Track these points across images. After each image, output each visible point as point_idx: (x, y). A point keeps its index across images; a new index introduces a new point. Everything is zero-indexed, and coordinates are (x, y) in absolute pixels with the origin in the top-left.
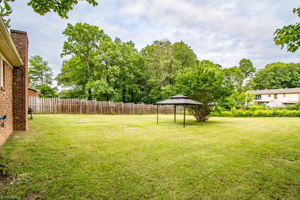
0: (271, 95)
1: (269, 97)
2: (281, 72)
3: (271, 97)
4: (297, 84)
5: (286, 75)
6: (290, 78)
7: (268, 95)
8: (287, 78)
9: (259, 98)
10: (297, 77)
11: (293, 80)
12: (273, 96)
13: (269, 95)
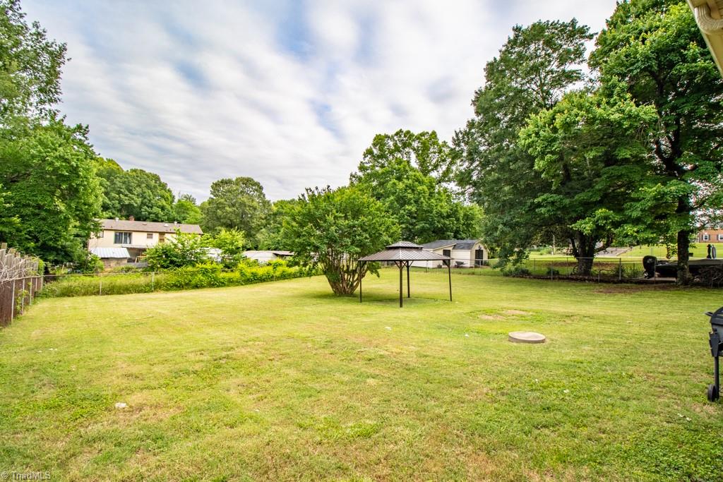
0: (154, 234)
1: (148, 237)
2: (124, 183)
3: (152, 238)
4: (150, 213)
5: (130, 191)
6: (139, 201)
7: (146, 234)
8: (133, 199)
9: (126, 239)
10: (150, 201)
11: (143, 204)
12: (156, 236)
13: (150, 234)
